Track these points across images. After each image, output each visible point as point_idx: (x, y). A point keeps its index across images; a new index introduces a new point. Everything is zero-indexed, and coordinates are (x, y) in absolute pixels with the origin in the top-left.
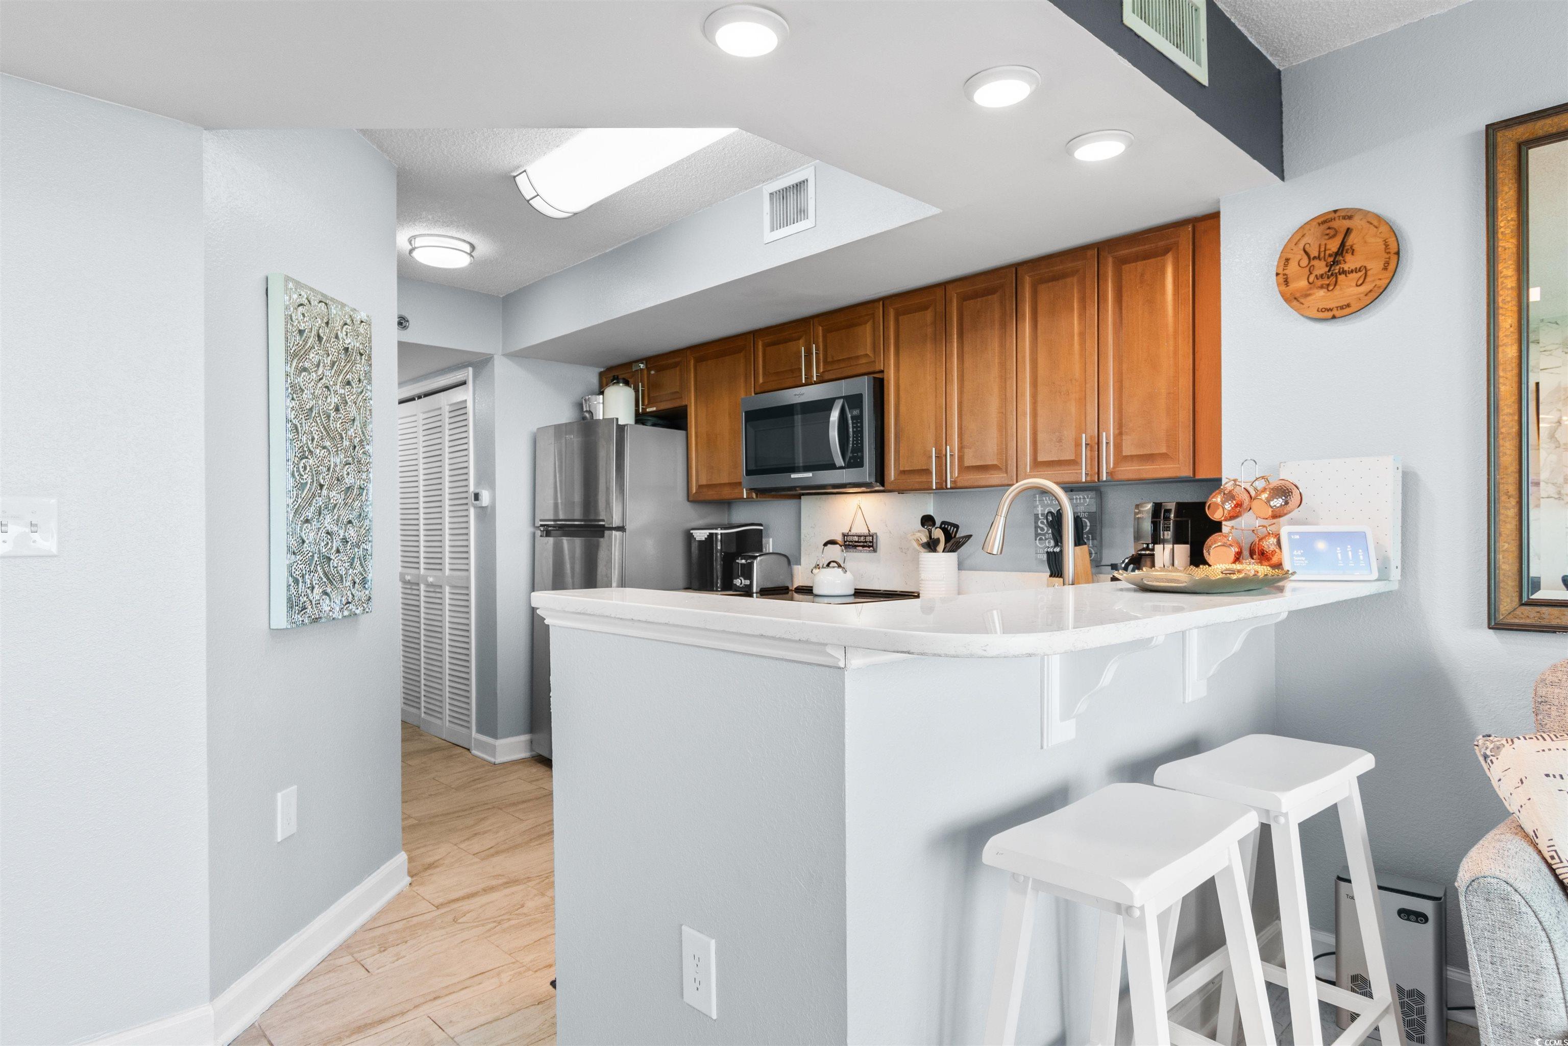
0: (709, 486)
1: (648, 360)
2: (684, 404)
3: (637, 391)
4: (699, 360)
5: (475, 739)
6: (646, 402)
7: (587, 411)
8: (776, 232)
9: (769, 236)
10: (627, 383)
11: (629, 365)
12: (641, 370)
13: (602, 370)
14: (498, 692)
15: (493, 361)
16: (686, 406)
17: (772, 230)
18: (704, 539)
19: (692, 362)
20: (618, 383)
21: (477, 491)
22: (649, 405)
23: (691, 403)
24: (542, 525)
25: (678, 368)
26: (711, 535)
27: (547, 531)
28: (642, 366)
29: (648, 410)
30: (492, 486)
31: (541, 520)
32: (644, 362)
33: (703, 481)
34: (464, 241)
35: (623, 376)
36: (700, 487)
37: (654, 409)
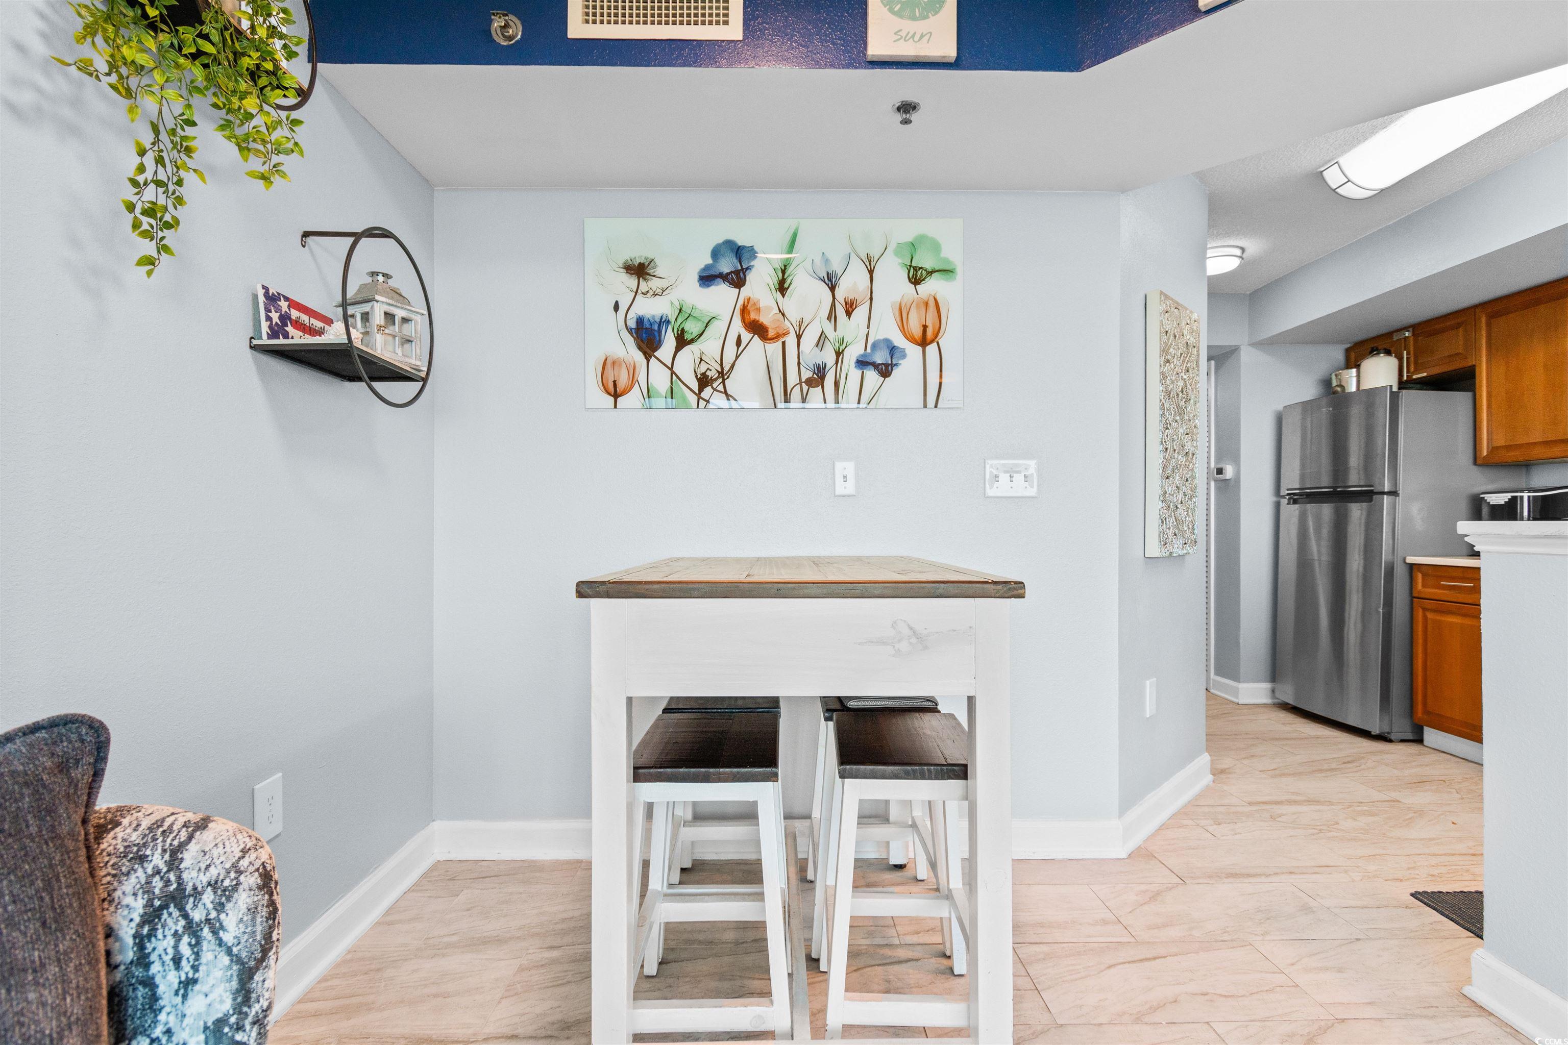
0: (1508, 448)
1: (1416, 327)
2: (1470, 364)
3: (1400, 360)
4: (1492, 317)
5: (1214, 680)
6: (1412, 369)
7: (1337, 386)
10: (1388, 353)
11: (1390, 334)
12: (1406, 338)
13: (1349, 345)
14: (1241, 641)
15: (1240, 352)
16: (1474, 366)
18: (1503, 503)
19: (1484, 320)
20: (1378, 354)
21: (1220, 466)
22: (1417, 371)
23: (1480, 364)
24: (1288, 494)
25: (1461, 330)
26: (1514, 499)
27: (1294, 499)
28: (1407, 334)
29: (1414, 377)
30: (1236, 461)
31: (1288, 490)
32: (1411, 329)
33: (1500, 441)
34: (1233, 246)
35: (1385, 346)
36: (1493, 450)
37: (1425, 374)
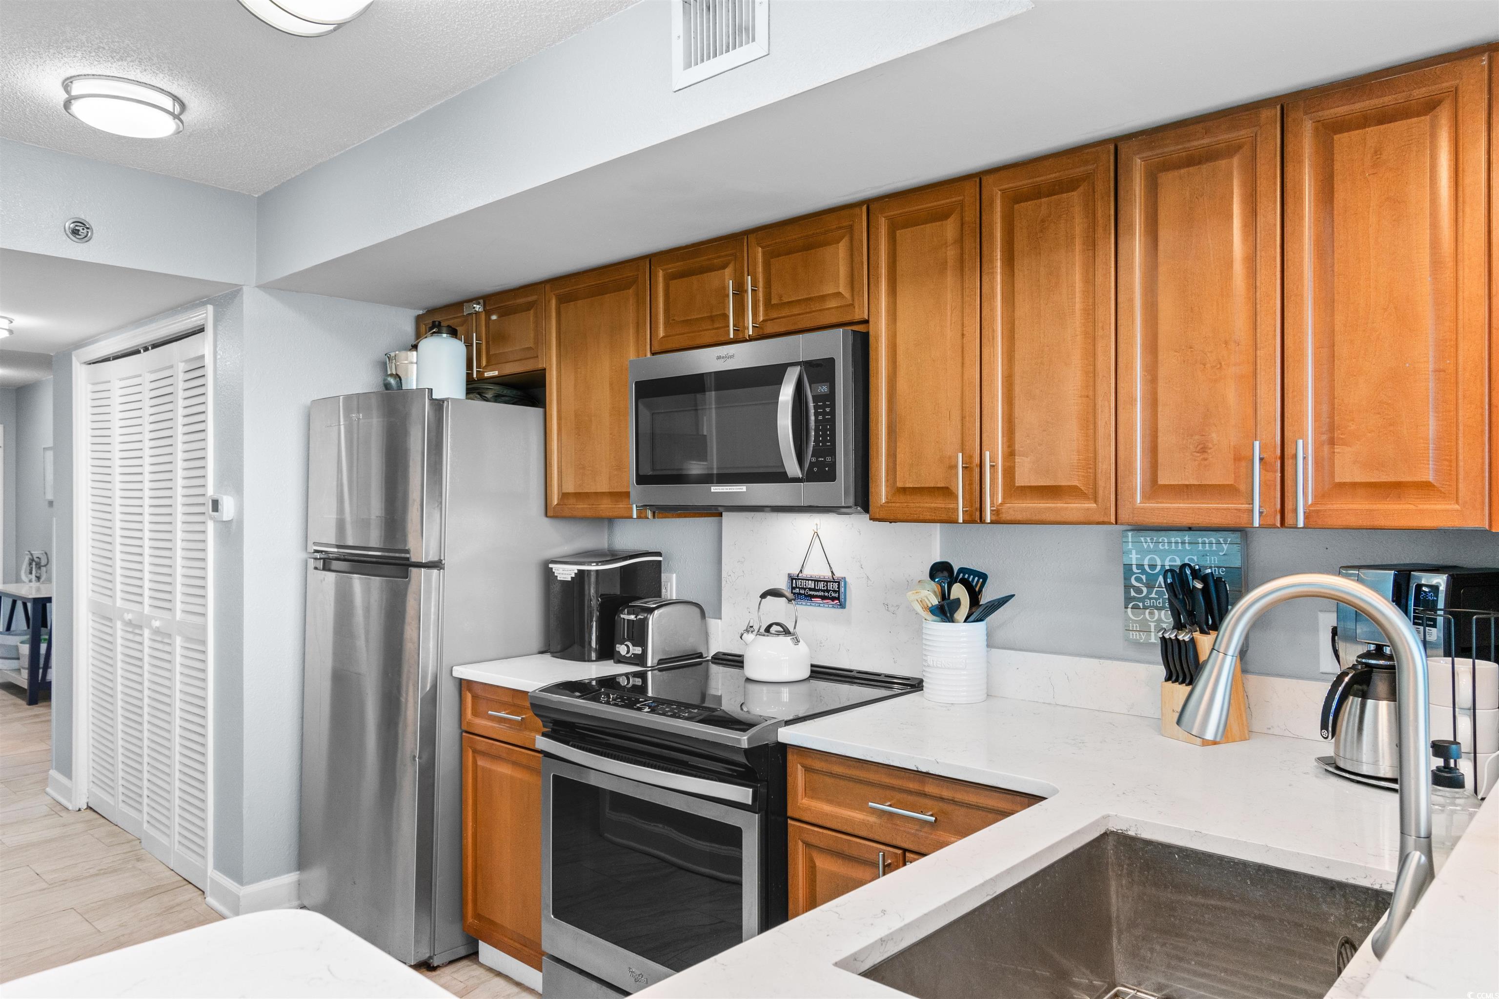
0: (579, 496)
1: (487, 299)
2: (540, 366)
3: (469, 346)
4: (563, 300)
5: (212, 880)
6: (484, 363)
7: (391, 375)
8: (694, 68)
9: (682, 77)
10: (453, 333)
11: (458, 305)
12: (477, 313)
13: (421, 312)
15: (242, 294)
16: (545, 369)
17: (688, 65)
18: (570, 579)
19: (553, 302)
20: (439, 332)
21: (215, 497)
22: (490, 365)
23: (551, 365)
24: (316, 551)
25: (532, 312)
26: (581, 573)
27: (326, 563)
28: (478, 308)
29: (486, 375)
30: (238, 490)
31: (315, 544)
32: (481, 301)
33: (570, 488)
34: (162, 91)
35: (450, 323)
36: (564, 496)
37: (496, 373)
